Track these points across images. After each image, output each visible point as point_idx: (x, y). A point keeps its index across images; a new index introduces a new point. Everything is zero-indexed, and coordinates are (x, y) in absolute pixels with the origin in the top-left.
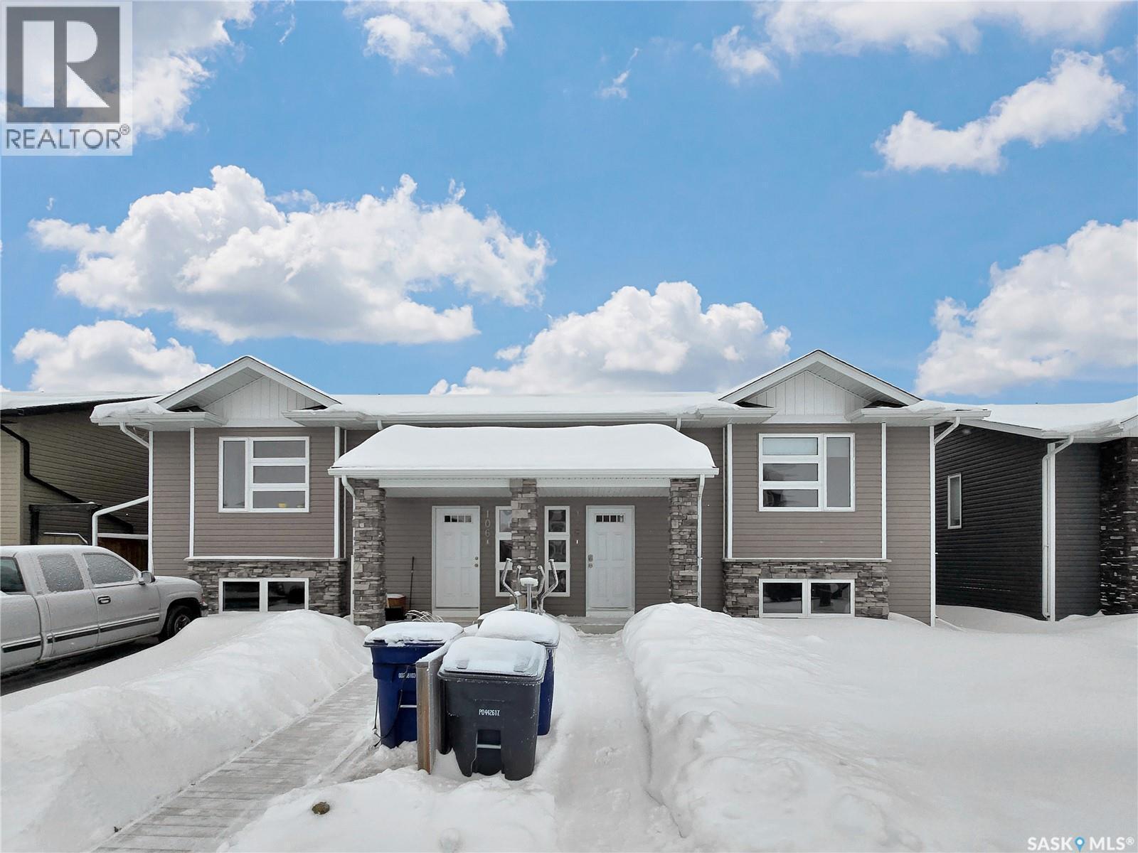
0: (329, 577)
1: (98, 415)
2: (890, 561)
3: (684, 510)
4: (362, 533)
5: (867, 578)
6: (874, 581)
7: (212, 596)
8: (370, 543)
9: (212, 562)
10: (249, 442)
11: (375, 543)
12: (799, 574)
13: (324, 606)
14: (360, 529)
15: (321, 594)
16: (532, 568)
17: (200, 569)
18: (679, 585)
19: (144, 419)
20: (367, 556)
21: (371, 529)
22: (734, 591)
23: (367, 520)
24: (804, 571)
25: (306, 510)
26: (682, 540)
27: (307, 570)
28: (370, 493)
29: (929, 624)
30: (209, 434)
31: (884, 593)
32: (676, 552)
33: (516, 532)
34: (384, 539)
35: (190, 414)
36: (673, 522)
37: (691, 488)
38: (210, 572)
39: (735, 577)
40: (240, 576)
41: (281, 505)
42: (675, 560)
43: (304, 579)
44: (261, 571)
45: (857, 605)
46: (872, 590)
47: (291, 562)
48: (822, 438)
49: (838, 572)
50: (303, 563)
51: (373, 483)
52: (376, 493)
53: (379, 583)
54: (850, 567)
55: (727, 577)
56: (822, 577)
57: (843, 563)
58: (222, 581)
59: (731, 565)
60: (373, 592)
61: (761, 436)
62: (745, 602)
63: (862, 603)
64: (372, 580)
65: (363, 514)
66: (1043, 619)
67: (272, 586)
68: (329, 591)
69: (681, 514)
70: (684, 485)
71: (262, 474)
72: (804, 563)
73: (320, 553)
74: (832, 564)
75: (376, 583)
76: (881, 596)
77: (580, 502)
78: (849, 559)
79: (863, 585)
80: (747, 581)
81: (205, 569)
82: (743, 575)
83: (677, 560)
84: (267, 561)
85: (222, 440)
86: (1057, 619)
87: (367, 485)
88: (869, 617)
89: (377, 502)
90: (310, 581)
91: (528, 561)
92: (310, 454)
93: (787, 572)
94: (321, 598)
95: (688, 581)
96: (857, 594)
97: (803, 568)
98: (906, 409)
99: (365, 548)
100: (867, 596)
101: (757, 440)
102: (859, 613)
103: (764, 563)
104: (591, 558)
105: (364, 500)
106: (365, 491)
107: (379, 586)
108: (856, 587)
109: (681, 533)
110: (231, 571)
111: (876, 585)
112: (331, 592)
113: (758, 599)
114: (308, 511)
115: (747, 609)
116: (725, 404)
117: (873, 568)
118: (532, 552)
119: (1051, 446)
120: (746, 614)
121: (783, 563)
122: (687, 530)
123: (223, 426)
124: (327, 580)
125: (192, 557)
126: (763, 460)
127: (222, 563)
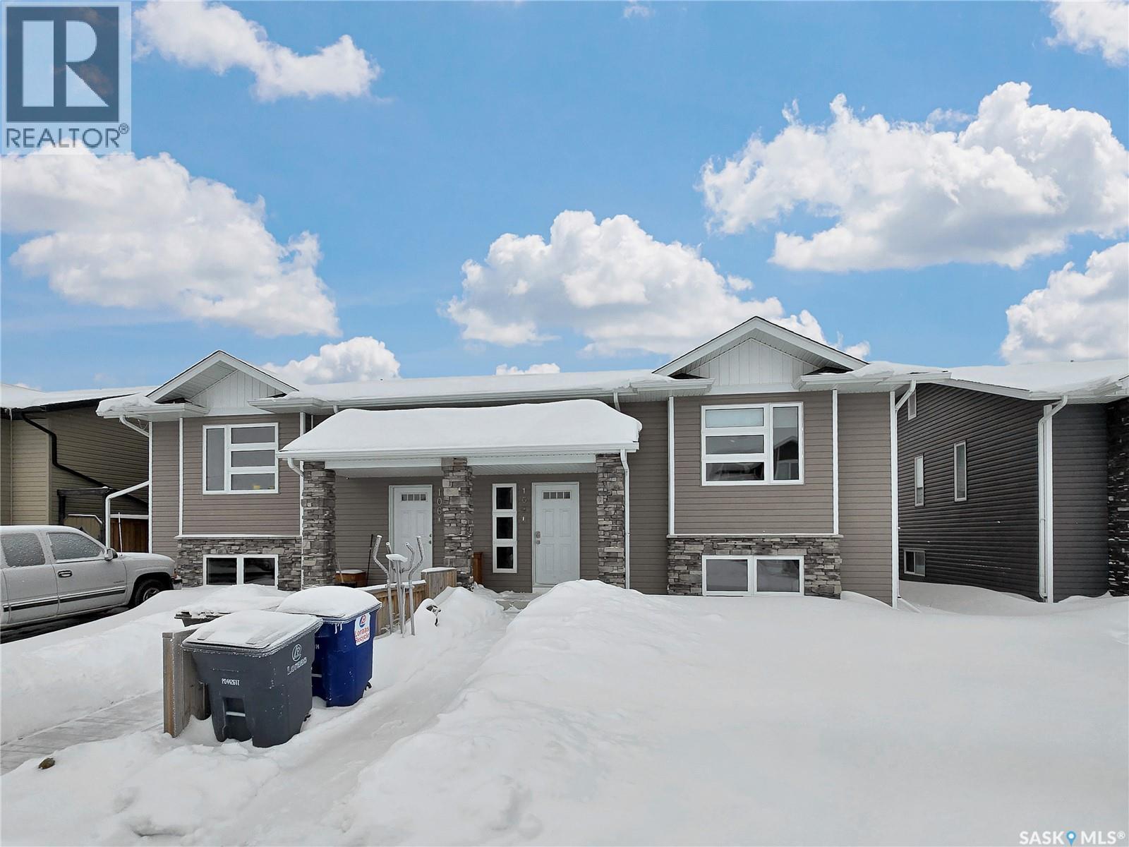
0: (295, 553)
1: (102, 410)
2: (842, 536)
3: (610, 486)
4: (310, 512)
5: (818, 554)
6: (825, 558)
7: (197, 572)
8: (316, 522)
9: (197, 540)
10: (228, 429)
11: (320, 522)
12: (744, 550)
13: (291, 581)
14: (308, 508)
15: (289, 569)
16: (463, 545)
17: (189, 546)
18: (604, 562)
19: (136, 411)
20: (314, 534)
21: (317, 508)
22: (676, 568)
23: (315, 501)
24: (749, 547)
25: (276, 491)
26: (608, 516)
27: (276, 547)
28: (317, 474)
29: (891, 604)
30: (195, 423)
31: (835, 570)
32: (601, 528)
33: (448, 510)
34: (334, 517)
35: (174, 406)
36: (598, 498)
37: (615, 464)
38: (196, 549)
39: (677, 554)
40: (220, 553)
41: (255, 487)
42: (600, 537)
43: (273, 555)
44: (238, 548)
45: (806, 583)
46: (823, 567)
47: (263, 540)
48: (768, 407)
49: (786, 548)
50: (272, 541)
51: (319, 465)
52: (321, 474)
53: (325, 559)
54: (799, 543)
55: (669, 554)
56: (769, 553)
57: (791, 538)
58: (205, 557)
59: (673, 542)
60: (319, 567)
61: (704, 408)
62: (687, 579)
63: (812, 581)
64: (318, 557)
65: (310, 494)
66: (1040, 599)
67: (248, 562)
68: (295, 567)
69: (605, 490)
70: (608, 461)
71: (238, 459)
72: (750, 539)
73: (290, 531)
74: (779, 540)
75: (322, 559)
76: (831, 574)
77: (526, 479)
78: (798, 535)
79: (813, 562)
80: (689, 558)
81: (192, 546)
82: (685, 552)
83: (603, 537)
84: (243, 539)
85: (205, 428)
86: (1056, 601)
87: (313, 467)
88: (819, 596)
89: (323, 482)
90: (279, 557)
91: (459, 538)
92: (279, 439)
93: (731, 548)
94: (289, 573)
95: (611, 558)
96: (806, 572)
97: (749, 545)
98: (850, 374)
99: (312, 527)
100: (816, 573)
101: (700, 412)
102: (808, 591)
103: (707, 539)
104: (538, 535)
105: (311, 482)
106: (312, 473)
107: (327, 562)
108: (805, 564)
109: (607, 509)
110: (213, 548)
111: (826, 562)
112: (297, 567)
113: (701, 576)
114: (277, 492)
115: (690, 586)
116: (658, 377)
117: (824, 544)
118: (463, 529)
119: (1048, 408)
120: (688, 592)
121: (727, 539)
122: (612, 506)
123: (205, 416)
124: (293, 556)
125: (181, 536)
126: (706, 432)
127: (205, 540)
